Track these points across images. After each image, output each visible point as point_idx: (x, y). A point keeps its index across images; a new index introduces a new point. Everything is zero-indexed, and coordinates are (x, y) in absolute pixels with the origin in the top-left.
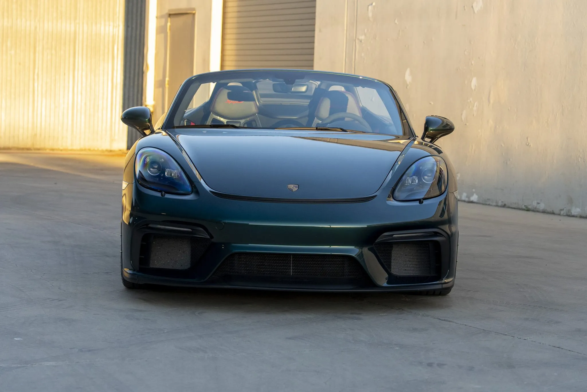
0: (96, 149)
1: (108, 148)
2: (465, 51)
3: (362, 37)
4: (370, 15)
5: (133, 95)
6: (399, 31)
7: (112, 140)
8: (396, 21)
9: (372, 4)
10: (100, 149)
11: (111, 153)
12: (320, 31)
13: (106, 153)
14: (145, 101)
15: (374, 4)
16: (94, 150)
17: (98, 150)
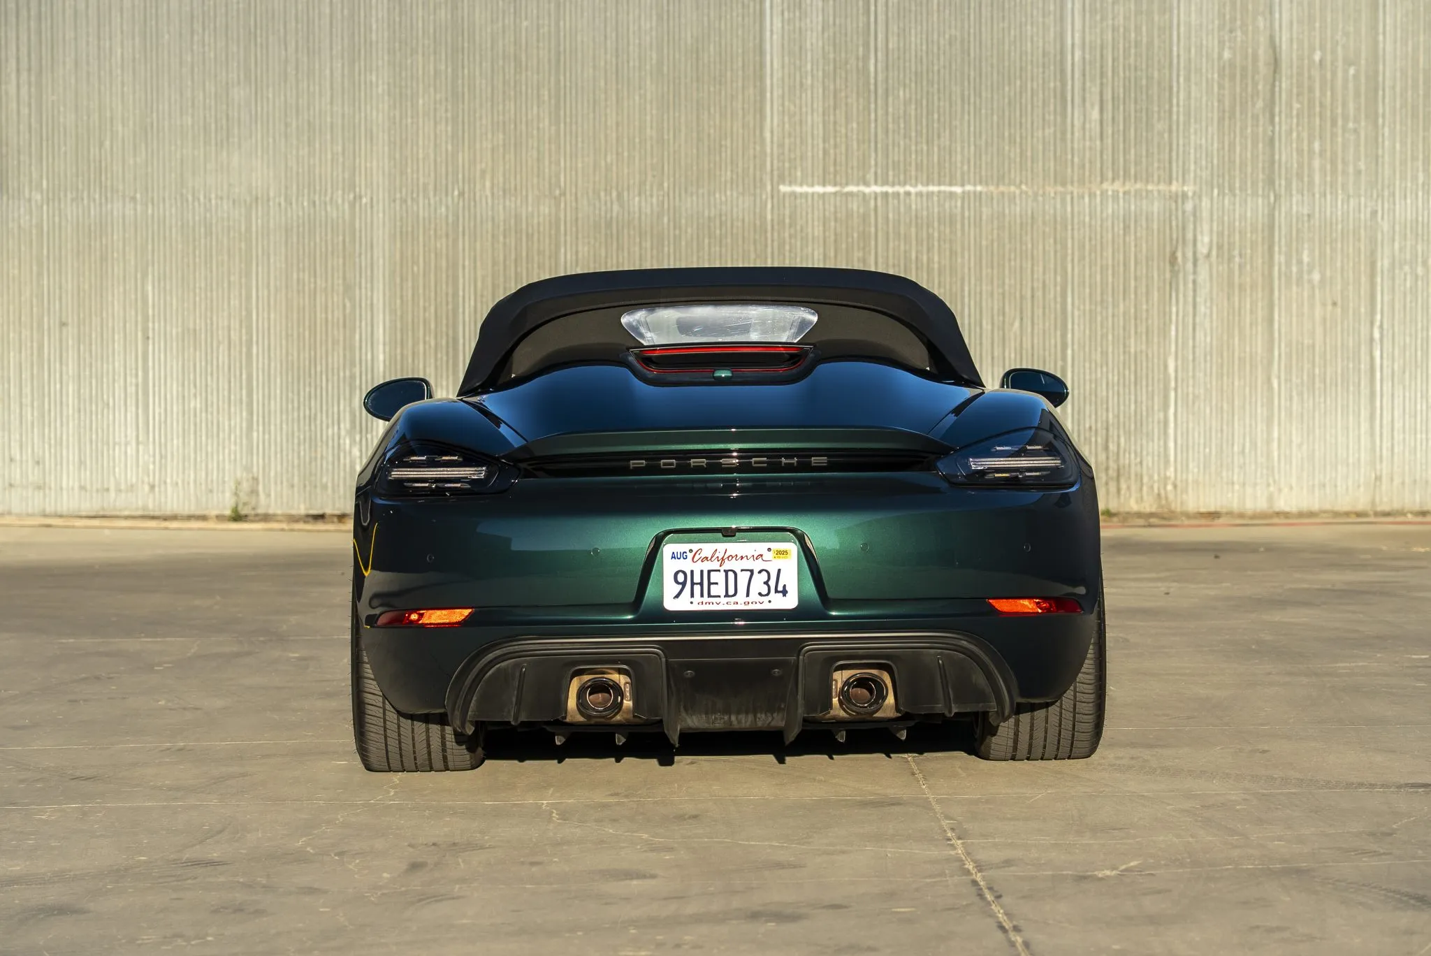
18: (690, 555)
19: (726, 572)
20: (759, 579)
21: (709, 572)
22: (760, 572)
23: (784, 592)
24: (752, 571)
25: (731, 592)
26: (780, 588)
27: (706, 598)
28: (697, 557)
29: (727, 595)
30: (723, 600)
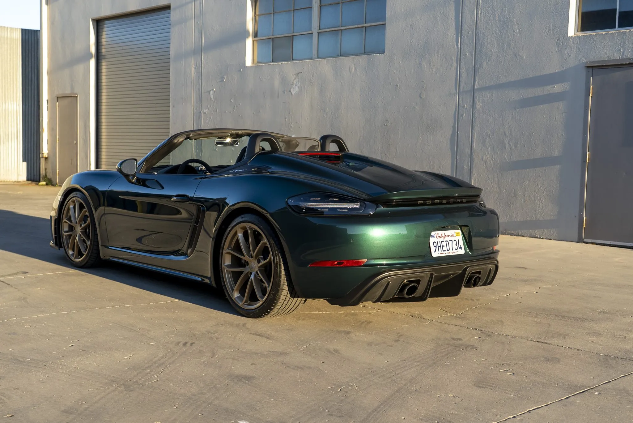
0: (8, 181)
1: (16, 180)
2: (285, 119)
3: (206, 111)
4: (212, 96)
5: (31, 147)
6: (235, 106)
7: (18, 175)
8: (232, 100)
9: (213, 90)
10: (11, 181)
11: (18, 183)
12: (173, 107)
13: (16, 183)
14: (43, 151)
15: (214, 90)
16: (7, 182)
17: (10, 181)
18: (436, 236)
19: (446, 241)
20: (454, 243)
21: (442, 242)
22: (454, 241)
23: (461, 248)
24: (452, 241)
25: (448, 249)
26: (460, 247)
27: (442, 252)
28: (438, 236)
29: (447, 250)
30: (447, 252)
